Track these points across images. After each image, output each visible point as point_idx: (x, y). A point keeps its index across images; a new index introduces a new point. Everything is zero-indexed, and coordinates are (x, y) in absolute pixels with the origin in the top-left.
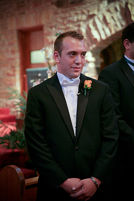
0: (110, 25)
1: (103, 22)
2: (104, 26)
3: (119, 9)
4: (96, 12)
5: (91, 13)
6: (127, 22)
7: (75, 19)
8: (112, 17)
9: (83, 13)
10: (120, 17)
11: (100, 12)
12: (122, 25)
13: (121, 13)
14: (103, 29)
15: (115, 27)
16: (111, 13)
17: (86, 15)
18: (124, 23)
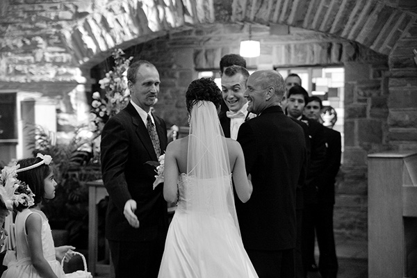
0: (112, 31)
1: (101, 25)
2: (104, 32)
3: (127, 9)
4: (89, 10)
5: (80, 10)
6: (141, 30)
7: (53, 15)
8: (117, 20)
9: (66, 9)
10: (130, 22)
11: (96, 10)
12: (133, 34)
13: (131, 15)
14: (102, 36)
15: (122, 34)
16: (115, 15)
17: (72, 12)
18: (136, 31)
